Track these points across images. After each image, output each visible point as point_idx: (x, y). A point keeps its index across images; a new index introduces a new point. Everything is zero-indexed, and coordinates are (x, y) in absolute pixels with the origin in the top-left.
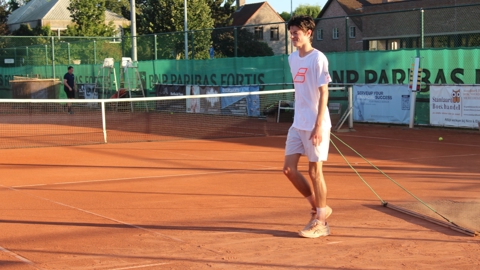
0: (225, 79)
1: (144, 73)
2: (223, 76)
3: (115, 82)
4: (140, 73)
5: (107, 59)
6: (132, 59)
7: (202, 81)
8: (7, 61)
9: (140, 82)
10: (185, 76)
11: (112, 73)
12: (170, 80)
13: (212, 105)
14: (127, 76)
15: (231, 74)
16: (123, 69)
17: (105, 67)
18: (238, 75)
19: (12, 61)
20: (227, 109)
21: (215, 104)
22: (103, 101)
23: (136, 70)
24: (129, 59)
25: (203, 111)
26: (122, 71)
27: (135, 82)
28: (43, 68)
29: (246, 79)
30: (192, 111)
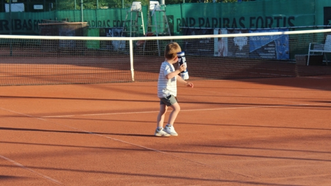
0: (254, 22)
1: (172, 17)
2: (251, 18)
3: (143, 26)
4: (168, 17)
5: (134, 3)
6: (160, 3)
7: (230, 24)
8: (36, 7)
9: (167, 26)
10: (213, 19)
11: (140, 17)
12: (197, 24)
13: (241, 48)
14: (155, 20)
15: (260, 17)
16: (151, 13)
17: (133, 11)
18: (267, 18)
19: (41, 7)
20: (256, 52)
21: (244, 47)
22: (131, 39)
23: (163, 14)
24: (157, 2)
25: (231, 55)
26: (149, 15)
27: (162, 25)
28: (71, 12)
29: (275, 22)
30: (219, 55)
